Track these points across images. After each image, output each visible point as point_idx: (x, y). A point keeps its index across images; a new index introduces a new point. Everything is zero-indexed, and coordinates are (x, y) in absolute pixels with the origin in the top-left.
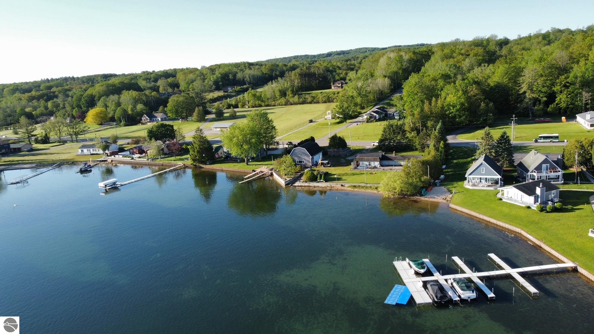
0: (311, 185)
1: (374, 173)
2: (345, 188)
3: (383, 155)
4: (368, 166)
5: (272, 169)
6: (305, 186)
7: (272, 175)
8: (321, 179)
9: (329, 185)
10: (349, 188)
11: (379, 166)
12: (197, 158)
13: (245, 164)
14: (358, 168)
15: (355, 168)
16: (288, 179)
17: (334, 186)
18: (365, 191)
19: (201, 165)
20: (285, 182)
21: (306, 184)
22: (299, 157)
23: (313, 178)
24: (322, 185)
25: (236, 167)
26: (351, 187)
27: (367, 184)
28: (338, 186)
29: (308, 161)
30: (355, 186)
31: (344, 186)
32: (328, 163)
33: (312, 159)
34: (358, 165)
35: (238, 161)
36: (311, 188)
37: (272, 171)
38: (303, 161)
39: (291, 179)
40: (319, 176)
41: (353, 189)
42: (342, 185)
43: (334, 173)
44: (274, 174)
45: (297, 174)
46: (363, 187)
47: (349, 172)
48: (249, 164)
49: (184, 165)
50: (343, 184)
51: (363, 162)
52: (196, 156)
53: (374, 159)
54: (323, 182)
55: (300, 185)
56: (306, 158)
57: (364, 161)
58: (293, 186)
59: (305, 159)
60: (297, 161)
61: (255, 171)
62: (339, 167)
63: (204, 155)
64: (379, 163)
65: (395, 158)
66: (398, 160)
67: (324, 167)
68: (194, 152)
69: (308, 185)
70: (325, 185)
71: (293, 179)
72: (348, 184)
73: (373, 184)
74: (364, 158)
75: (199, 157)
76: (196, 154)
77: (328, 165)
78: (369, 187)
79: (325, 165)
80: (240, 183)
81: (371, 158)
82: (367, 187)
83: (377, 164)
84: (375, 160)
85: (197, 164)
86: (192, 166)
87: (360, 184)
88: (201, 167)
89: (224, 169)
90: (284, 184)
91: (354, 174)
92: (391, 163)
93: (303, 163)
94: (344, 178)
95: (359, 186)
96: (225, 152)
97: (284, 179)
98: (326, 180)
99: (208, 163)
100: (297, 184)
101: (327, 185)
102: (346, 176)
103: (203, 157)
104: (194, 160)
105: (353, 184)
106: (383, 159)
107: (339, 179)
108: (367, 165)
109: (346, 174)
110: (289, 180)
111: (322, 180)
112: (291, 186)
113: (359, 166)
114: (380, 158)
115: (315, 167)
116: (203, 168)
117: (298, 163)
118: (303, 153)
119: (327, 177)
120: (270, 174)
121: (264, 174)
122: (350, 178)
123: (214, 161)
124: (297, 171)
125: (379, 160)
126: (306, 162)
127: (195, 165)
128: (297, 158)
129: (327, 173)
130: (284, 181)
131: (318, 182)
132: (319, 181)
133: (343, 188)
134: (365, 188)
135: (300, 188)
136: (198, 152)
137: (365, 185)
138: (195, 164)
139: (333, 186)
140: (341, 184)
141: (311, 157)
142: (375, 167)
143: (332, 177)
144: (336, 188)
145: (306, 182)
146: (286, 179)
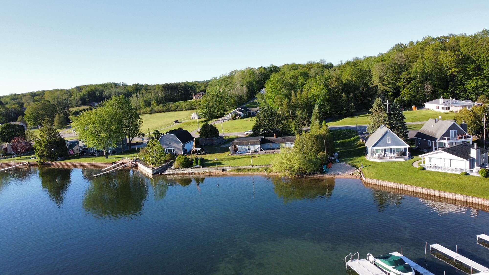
0: (185, 172)
1: (257, 156)
2: (228, 173)
3: (262, 138)
4: (248, 151)
5: (136, 160)
6: (178, 174)
7: (136, 166)
8: (197, 164)
9: (207, 171)
10: (232, 172)
11: (259, 149)
12: (45, 153)
13: (104, 157)
14: (236, 153)
15: (233, 154)
16: (156, 168)
17: (214, 171)
18: (252, 174)
19: (50, 162)
20: (153, 171)
21: (179, 171)
22: (168, 145)
23: (188, 164)
24: (199, 171)
25: (92, 161)
26: (234, 170)
27: (253, 166)
28: (218, 171)
29: (178, 149)
30: (239, 170)
31: (226, 171)
32: (202, 150)
33: (184, 146)
34: (236, 150)
35: (96, 155)
36: (186, 176)
37: (136, 161)
38: (173, 149)
39: (160, 167)
40: (194, 162)
41: (237, 173)
42: (223, 170)
43: (210, 159)
44: (139, 164)
45: (166, 163)
46: (249, 170)
47: (228, 157)
48: (108, 157)
49: (29, 163)
50: (225, 168)
51: (242, 147)
52: (43, 152)
53: (254, 142)
54: (200, 167)
55: (171, 172)
56: (176, 145)
57: (243, 145)
58: (163, 175)
59: (175, 147)
60: (166, 150)
61: (115, 163)
62: (215, 154)
63: (53, 150)
64: (259, 146)
65: (277, 141)
66: (280, 142)
67: (198, 154)
68: (41, 146)
69: (181, 172)
70: (203, 171)
71: (163, 168)
72: (230, 168)
73: (260, 165)
74: (243, 142)
75: (47, 153)
76: (44, 149)
77: (202, 153)
78: (256, 169)
79: (199, 152)
80: (95, 176)
81: (250, 141)
82: (254, 170)
83: (257, 147)
84: (254, 144)
85: (45, 161)
86: (38, 164)
87: (245, 167)
88: (50, 165)
89: (77, 164)
90: (152, 173)
91: (234, 159)
92: (272, 145)
93: (173, 151)
94: (224, 162)
95: (244, 169)
96: (81, 147)
97: (151, 168)
98: (204, 166)
99: (59, 160)
100: (168, 172)
101: (204, 171)
102: (226, 160)
103: (52, 152)
104: (41, 157)
105: (237, 168)
106: (263, 142)
107: (219, 164)
108: (246, 150)
109: (226, 159)
110: (158, 169)
111: (198, 166)
112: (160, 175)
113: (237, 152)
114: (260, 140)
115: (187, 155)
116: (53, 165)
117: (167, 151)
118: (172, 140)
119: (204, 163)
120: (133, 165)
121: (126, 166)
122: (232, 162)
123: (67, 157)
124: (167, 159)
125: (259, 143)
126: (177, 150)
127: (43, 163)
128: (166, 147)
129: (203, 159)
130: (151, 169)
131: (194, 168)
132: (194, 166)
133: (225, 173)
134: (251, 170)
135: (172, 176)
136: (46, 146)
137: (251, 167)
138: (42, 161)
139: (212, 172)
140: (223, 168)
141: (182, 144)
142: (255, 151)
143: (210, 162)
144: (216, 173)
145: (179, 168)
146: (154, 167)
